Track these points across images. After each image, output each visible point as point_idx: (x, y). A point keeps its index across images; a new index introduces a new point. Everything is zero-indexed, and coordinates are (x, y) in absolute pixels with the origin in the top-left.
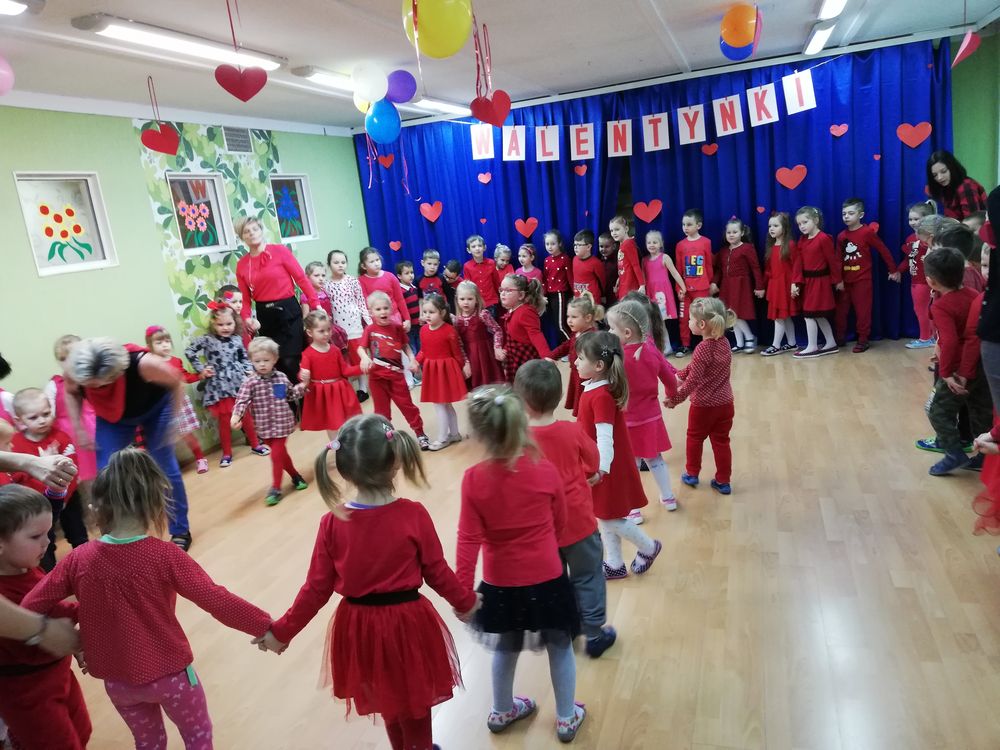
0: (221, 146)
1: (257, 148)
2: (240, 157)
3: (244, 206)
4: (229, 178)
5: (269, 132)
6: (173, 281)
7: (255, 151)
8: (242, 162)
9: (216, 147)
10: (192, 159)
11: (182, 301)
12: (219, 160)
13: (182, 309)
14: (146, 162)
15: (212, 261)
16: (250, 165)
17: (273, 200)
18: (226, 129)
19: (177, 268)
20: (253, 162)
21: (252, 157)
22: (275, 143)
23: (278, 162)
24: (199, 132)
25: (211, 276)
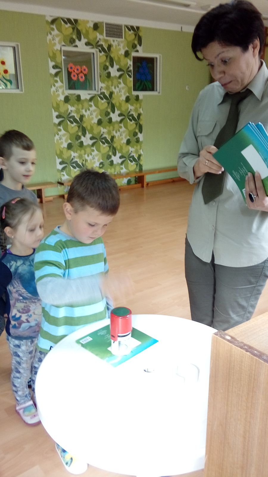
0: (101, 33)
2: (114, 41)
3: (110, 69)
4: (103, 53)
5: (138, 28)
6: (55, 105)
7: (125, 38)
8: (114, 44)
9: (98, 34)
10: (80, 40)
11: (57, 117)
12: (98, 42)
13: (57, 121)
14: (50, 40)
15: (82, 98)
16: (120, 46)
17: (131, 68)
18: (106, 24)
19: (59, 99)
20: (122, 45)
21: (122, 42)
22: (140, 34)
23: (140, 45)
24: (88, 25)
25: (80, 106)
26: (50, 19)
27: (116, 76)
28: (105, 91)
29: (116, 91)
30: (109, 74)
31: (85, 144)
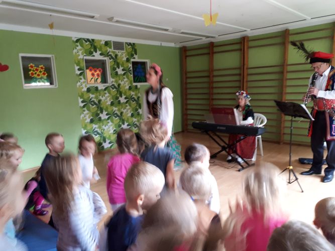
0: (110, 48)
1: (127, 50)
2: (119, 52)
3: (117, 70)
4: (112, 60)
5: (134, 44)
6: (80, 94)
8: (119, 54)
9: (108, 48)
10: (96, 52)
11: (82, 102)
12: (108, 53)
13: (82, 105)
14: (75, 52)
15: (99, 88)
16: (122, 55)
17: (131, 69)
18: (113, 42)
19: (83, 90)
20: (124, 55)
21: (124, 53)
22: (136, 48)
23: (136, 55)
24: (101, 43)
25: (98, 94)
26: (75, 40)
27: (121, 74)
28: (115, 84)
29: (122, 83)
30: (117, 72)
31: (103, 118)
